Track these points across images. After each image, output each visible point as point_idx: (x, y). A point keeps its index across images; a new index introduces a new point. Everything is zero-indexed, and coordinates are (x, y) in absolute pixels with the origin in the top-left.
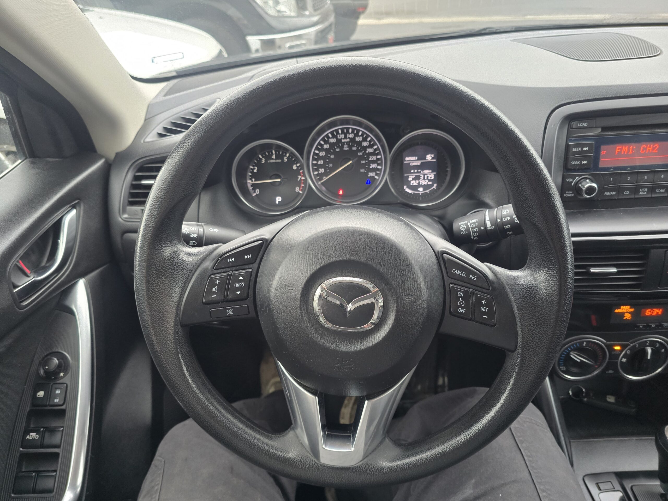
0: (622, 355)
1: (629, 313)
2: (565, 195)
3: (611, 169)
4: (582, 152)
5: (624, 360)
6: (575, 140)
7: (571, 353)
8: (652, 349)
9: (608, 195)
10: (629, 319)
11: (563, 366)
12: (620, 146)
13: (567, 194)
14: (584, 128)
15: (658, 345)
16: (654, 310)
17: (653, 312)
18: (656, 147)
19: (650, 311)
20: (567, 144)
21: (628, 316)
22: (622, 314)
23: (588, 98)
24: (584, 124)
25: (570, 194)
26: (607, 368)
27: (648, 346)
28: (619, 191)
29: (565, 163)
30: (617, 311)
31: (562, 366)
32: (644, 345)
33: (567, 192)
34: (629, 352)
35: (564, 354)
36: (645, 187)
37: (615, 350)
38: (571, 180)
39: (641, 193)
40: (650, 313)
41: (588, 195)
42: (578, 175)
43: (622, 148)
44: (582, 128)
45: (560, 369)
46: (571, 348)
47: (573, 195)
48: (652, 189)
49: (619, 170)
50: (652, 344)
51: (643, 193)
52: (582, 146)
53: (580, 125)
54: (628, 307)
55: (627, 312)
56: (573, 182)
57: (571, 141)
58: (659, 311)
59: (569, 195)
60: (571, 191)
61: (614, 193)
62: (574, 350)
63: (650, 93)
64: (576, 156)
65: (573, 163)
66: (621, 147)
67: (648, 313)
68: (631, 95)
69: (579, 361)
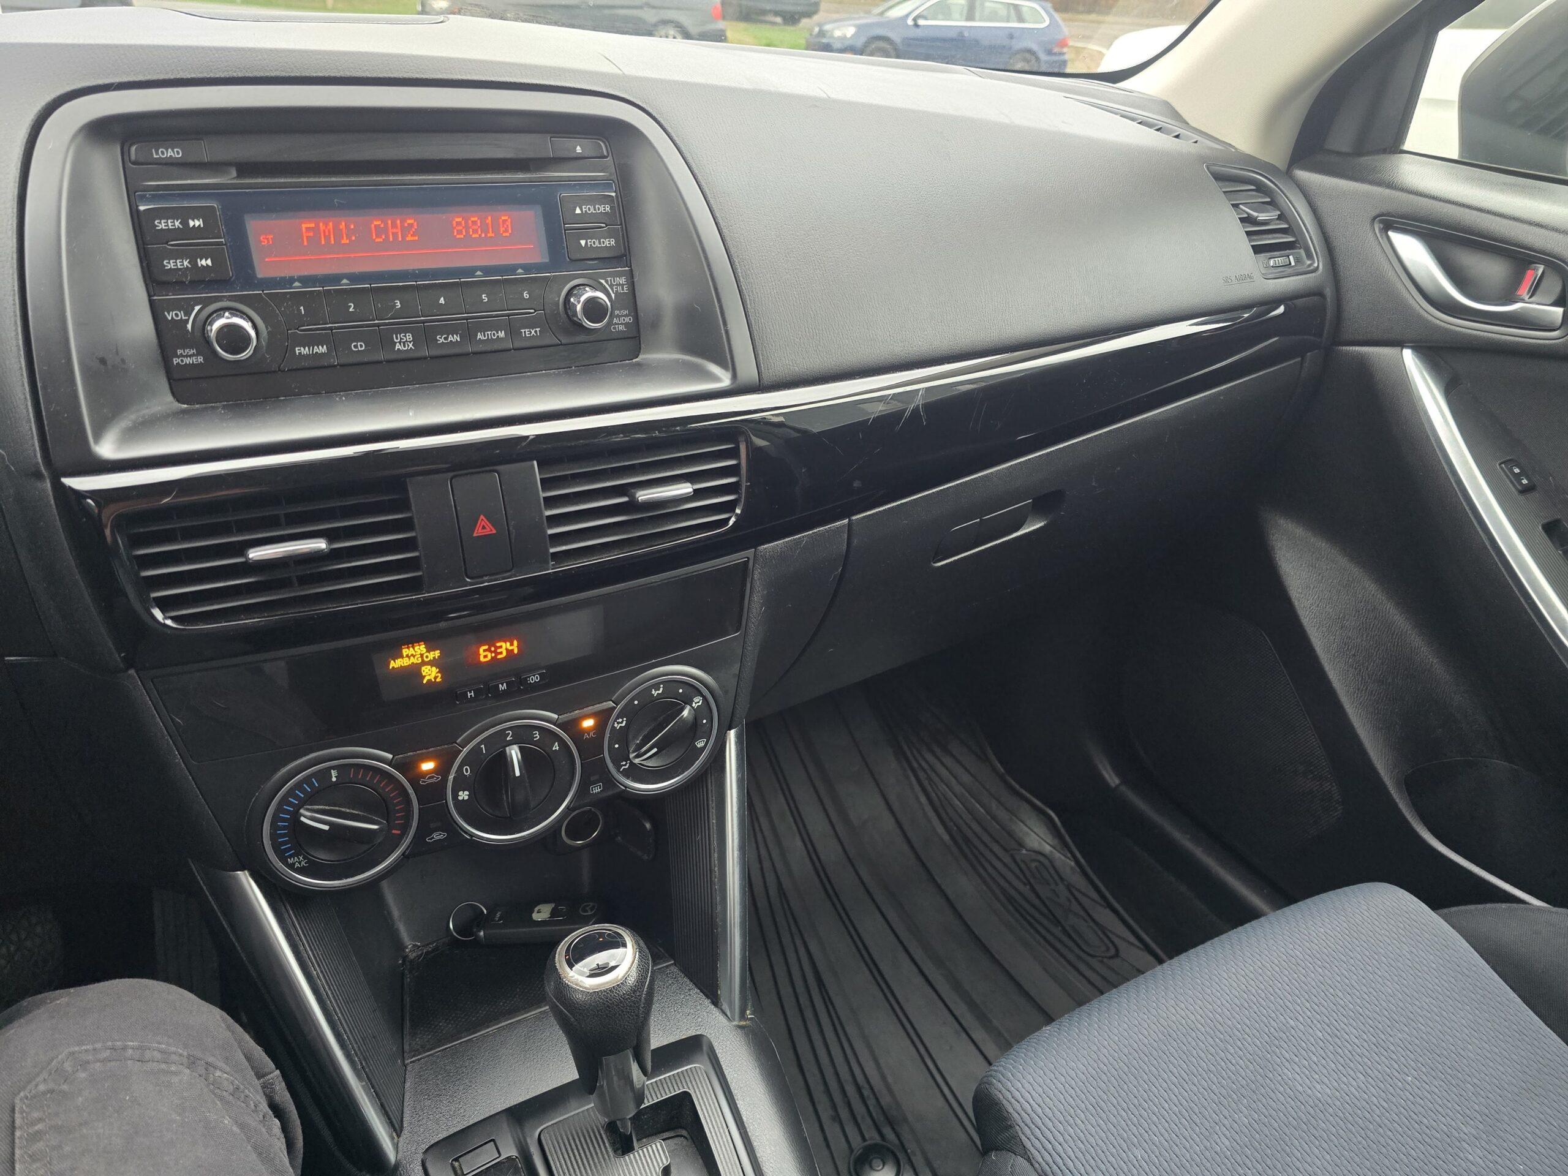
0: (450, 784)
1: (432, 663)
2: (176, 361)
3: (295, 281)
4: (186, 232)
5: (464, 795)
6: (154, 199)
7: (302, 811)
8: (521, 748)
9: (308, 355)
10: (438, 680)
11: (296, 855)
12: (310, 222)
13: (181, 355)
14: (171, 163)
15: (537, 735)
16: (498, 644)
17: (499, 651)
18: (411, 225)
19: (489, 650)
20: (134, 210)
21: (430, 674)
22: (414, 672)
23: (161, 77)
24: (170, 153)
25: (190, 356)
26: (423, 831)
27: (511, 743)
28: (335, 341)
29: (144, 265)
30: (395, 664)
31: (290, 856)
32: (499, 743)
33: (179, 352)
34: (467, 771)
35: (284, 820)
36: (406, 331)
37: (424, 775)
38: (181, 315)
39: (398, 346)
40: (489, 656)
41: (231, 354)
42: (197, 301)
43: (317, 225)
44: (166, 164)
45: (291, 867)
46: (297, 797)
47: (201, 359)
48: (425, 335)
49: (318, 285)
50: (522, 735)
51: (404, 343)
52: (185, 214)
53: (157, 153)
54: (421, 648)
55: (424, 663)
56: (187, 321)
57: (144, 199)
58: (512, 644)
59: (188, 361)
60: (191, 347)
61: (323, 349)
62: (310, 799)
63: (338, 75)
64: (172, 245)
65: (170, 264)
66: (313, 225)
67: (485, 657)
68: (287, 75)
69: (326, 828)
